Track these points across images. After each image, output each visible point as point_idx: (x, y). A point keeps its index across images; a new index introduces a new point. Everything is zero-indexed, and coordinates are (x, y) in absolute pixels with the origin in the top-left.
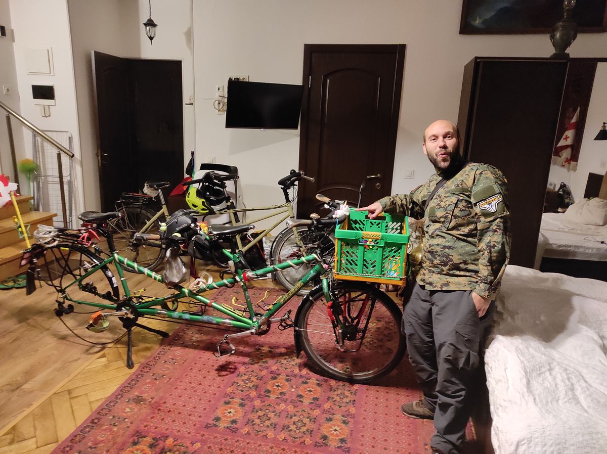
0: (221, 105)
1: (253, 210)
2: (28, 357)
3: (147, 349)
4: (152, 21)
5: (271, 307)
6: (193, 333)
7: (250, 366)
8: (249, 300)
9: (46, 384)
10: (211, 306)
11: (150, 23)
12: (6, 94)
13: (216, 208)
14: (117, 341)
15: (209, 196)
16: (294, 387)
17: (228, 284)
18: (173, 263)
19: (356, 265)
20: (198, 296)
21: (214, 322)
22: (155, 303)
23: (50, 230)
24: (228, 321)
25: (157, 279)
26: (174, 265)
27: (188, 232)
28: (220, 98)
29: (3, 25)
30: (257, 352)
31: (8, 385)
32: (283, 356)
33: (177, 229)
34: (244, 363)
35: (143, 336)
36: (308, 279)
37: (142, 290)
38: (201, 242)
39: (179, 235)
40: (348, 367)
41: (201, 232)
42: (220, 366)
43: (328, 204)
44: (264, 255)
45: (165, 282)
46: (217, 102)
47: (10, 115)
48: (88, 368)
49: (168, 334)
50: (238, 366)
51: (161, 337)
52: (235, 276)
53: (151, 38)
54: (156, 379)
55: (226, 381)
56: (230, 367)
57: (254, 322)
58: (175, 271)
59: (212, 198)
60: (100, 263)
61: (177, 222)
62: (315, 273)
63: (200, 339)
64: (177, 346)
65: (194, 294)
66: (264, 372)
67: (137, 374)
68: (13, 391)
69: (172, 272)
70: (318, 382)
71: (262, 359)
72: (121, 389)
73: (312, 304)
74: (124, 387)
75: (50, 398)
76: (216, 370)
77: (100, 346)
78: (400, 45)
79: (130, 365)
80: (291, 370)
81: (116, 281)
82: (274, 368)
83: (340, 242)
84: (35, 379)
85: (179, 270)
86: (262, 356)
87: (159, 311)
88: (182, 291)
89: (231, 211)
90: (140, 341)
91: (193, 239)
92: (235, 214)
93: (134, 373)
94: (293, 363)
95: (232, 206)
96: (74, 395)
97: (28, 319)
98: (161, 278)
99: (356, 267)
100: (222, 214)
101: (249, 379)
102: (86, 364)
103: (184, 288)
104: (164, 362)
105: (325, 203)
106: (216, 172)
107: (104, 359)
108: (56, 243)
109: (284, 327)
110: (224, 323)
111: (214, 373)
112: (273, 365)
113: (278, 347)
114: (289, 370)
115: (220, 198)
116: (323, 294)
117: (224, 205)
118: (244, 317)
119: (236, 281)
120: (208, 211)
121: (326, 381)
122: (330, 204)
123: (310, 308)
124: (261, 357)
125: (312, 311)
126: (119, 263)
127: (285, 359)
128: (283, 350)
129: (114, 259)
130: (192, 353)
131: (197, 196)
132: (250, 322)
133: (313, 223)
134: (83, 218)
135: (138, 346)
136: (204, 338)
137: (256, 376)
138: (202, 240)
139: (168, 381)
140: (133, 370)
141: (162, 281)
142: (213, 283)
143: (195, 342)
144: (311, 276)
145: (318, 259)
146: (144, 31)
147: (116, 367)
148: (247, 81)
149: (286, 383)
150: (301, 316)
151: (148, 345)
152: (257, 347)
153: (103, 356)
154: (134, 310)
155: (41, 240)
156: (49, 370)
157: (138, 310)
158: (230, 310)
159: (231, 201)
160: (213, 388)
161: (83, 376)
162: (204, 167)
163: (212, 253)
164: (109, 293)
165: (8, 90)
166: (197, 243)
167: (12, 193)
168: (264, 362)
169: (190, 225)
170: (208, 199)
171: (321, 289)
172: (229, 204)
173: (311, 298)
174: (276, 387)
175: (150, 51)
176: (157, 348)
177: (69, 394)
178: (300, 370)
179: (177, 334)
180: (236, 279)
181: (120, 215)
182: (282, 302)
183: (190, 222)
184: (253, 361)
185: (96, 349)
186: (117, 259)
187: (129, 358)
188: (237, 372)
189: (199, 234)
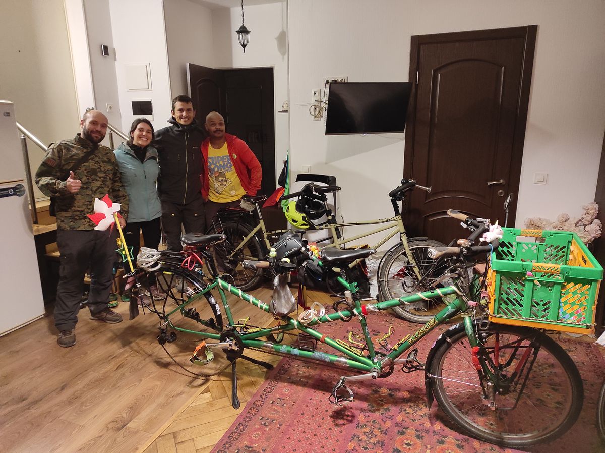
0: (318, 110)
1: (357, 224)
2: (132, 388)
3: (253, 384)
4: (245, 28)
5: (396, 347)
6: (299, 366)
7: (369, 413)
8: (369, 337)
9: (152, 423)
10: (324, 342)
11: (243, 31)
12: (109, 112)
13: (316, 222)
14: (221, 373)
15: (308, 210)
16: (429, 447)
17: (344, 317)
18: (281, 291)
19: (521, 306)
20: (309, 330)
21: (327, 360)
22: (260, 334)
23: (153, 253)
24: (343, 359)
25: (264, 308)
26: (282, 293)
27: (298, 257)
28: (316, 103)
29: (106, 45)
30: (375, 395)
31: (113, 422)
32: (407, 402)
33: (287, 254)
34: (362, 410)
35: (246, 366)
36: (444, 317)
37: (247, 319)
38: (312, 268)
39: (288, 260)
40: (491, 422)
41: (313, 257)
42: (334, 411)
43: (466, 222)
44: (367, 273)
45: (273, 313)
46: (313, 107)
47: (113, 132)
48: (192, 405)
49: (272, 366)
50: (357, 413)
51: (265, 370)
52: (352, 308)
53: (244, 46)
54: (265, 424)
55: (344, 433)
56: (347, 413)
57: (376, 364)
58: (283, 301)
59: (312, 212)
60: (203, 289)
61: (286, 246)
62: (453, 310)
63: (307, 374)
64: (284, 381)
65: (305, 326)
66: (388, 424)
67: (244, 416)
68: (119, 429)
69: (281, 302)
70: (458, 442)
71: (382, 405)
72: (228, 435)
73: (449, 346)
74: (232, 433)
75: (155, 442)
76: (331, 417)
77: (203, 378)
78: (529, 26)
79: (236, 405)
80: (420, 422)
81: (219, 308)
82: (399, 418)
83: (498, 276)
84: (139, 416)
85: (289, 299)
86: (382, 400)
87: (265, 344)
88: (291, 322)
89: (333, 226)
90: (243, 373)
91: (303, 265)
92: (337, 229)
93: (241, 415)
94: (421, 413)
95: (333, 221)
96: (180, 440)
97: (131, 342)
98: (267, 308)
99: (521, 308)
100: (322, 229)
101: (371, 432)
102: (190, 400)
103: (292, 319)
104: (271, 402)
105: (461, 221)
106: (316, 183)
107: (208, 395)
108: (158, 267)
109: (409, 368)
110: (340, 362)
111: (329, 421)
112: (397, 414)
113: (399, 390)
114: (417, 423)
115: (320, 212)
116: (465, 335)
117: (323, 219)
118: (362, 356)
119: (353, 314)
120: (308, 226)
121: (466, 441)
122: (469, 223)
123: (446, 351)
124: (381, 403)
125: (448, 355)
126: (223, 290)
127: (410, 406)
128: (406, 394)
129: (218, 285)
130: (302, 392)
131: (297, 210)
132: (370, 362)
133: (462, 251)
134: (186, 241)
135: (242, 379)
136: (312, 372)
137: (379, 428)
138: (314, 266)
139: (279, 428)
140: (240, 411)
141: (269, 311)
142: (326, 315)
143: (302, 377)
144: (448, 313)
145: (458, 292)
146: (236, 39)
147: (221, 406)
148: (346, 82)
149: (418, 441)
150: (435, 361)
151: (253, 379)
152: (374, 388)
153: (207, 391)
154: (239, 342)
155: (144, 264)
156: (154, 406)
157: (243, 341)
158: (346, 347)
159: (332, 215)
160: (330, 441)
161: (188, 415)
162: (301, 178)
163: (325, 281)
164: (212, 320)
165: (111, 108)
166: (308, 270)
167: (116, 215)
168: (385, 410)
169: (301, 248)
170: (308, 214)
171: (463, 329)
172: (330, 218)
173: (449, 340)
174: (405, 446)
175: (243, 60)
176: (262, 383)
177: (175, 438)
178: (432, 424)
179: (282, 367)
180: (353, 312)
181: (224, 237)
182: (410, 342)
183: (300, 245)
184: (373, 407)
185: (199, 382)
186: (220, 285)
187: (234, 396)
188: (356, 421)
189: (311, 259)
